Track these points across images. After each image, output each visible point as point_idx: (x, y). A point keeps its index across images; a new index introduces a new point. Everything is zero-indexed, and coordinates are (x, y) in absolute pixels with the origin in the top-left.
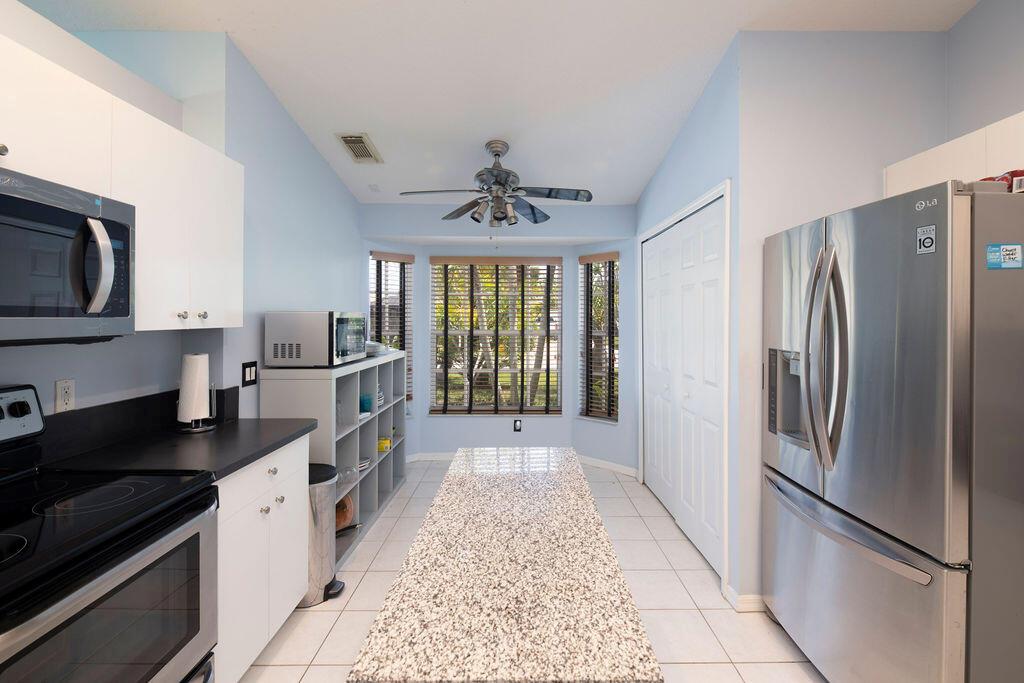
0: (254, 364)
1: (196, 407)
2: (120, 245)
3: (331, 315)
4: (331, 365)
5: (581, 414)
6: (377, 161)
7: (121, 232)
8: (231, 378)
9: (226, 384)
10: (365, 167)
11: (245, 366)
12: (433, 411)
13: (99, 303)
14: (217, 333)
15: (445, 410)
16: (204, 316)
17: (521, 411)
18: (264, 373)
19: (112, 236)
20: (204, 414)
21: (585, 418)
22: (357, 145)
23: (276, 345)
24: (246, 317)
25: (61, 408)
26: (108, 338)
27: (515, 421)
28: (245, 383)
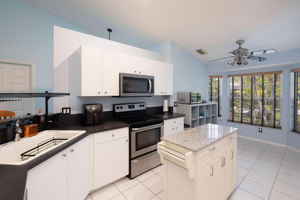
0: (177, 102)
1: (166, 109)
2: (152, 82)
3: (190, 92)
4: (190, 104)
5: (292, 131)
6: (206, 54)
7: (152, 80)
8: (172, 105)
9: (171, 106)
10: (203, 56)
11: (175, 103)
12: (229, 121)
13: (150, 91)
14: (169, 96)
15: (233, 121)
16: (165, 93)
17: (262, 125)
18: (178, 104)
19: (151, 81)
20: (167, 110)
21: (293, 133)
22: (200, 52)
23: (180, 99)
24: (174, 93)
25: (148, 107)
26: (152, 96)
27: (259, 128)
28: (175, 106)
